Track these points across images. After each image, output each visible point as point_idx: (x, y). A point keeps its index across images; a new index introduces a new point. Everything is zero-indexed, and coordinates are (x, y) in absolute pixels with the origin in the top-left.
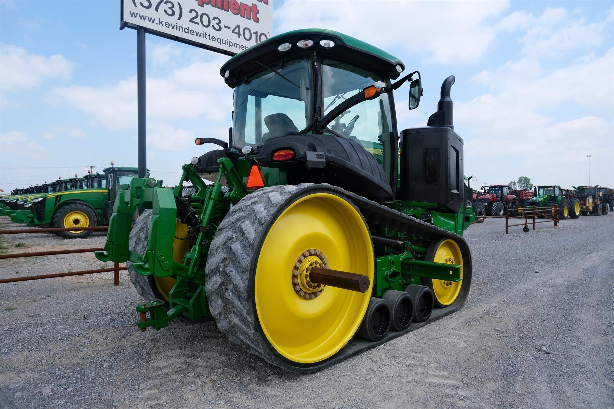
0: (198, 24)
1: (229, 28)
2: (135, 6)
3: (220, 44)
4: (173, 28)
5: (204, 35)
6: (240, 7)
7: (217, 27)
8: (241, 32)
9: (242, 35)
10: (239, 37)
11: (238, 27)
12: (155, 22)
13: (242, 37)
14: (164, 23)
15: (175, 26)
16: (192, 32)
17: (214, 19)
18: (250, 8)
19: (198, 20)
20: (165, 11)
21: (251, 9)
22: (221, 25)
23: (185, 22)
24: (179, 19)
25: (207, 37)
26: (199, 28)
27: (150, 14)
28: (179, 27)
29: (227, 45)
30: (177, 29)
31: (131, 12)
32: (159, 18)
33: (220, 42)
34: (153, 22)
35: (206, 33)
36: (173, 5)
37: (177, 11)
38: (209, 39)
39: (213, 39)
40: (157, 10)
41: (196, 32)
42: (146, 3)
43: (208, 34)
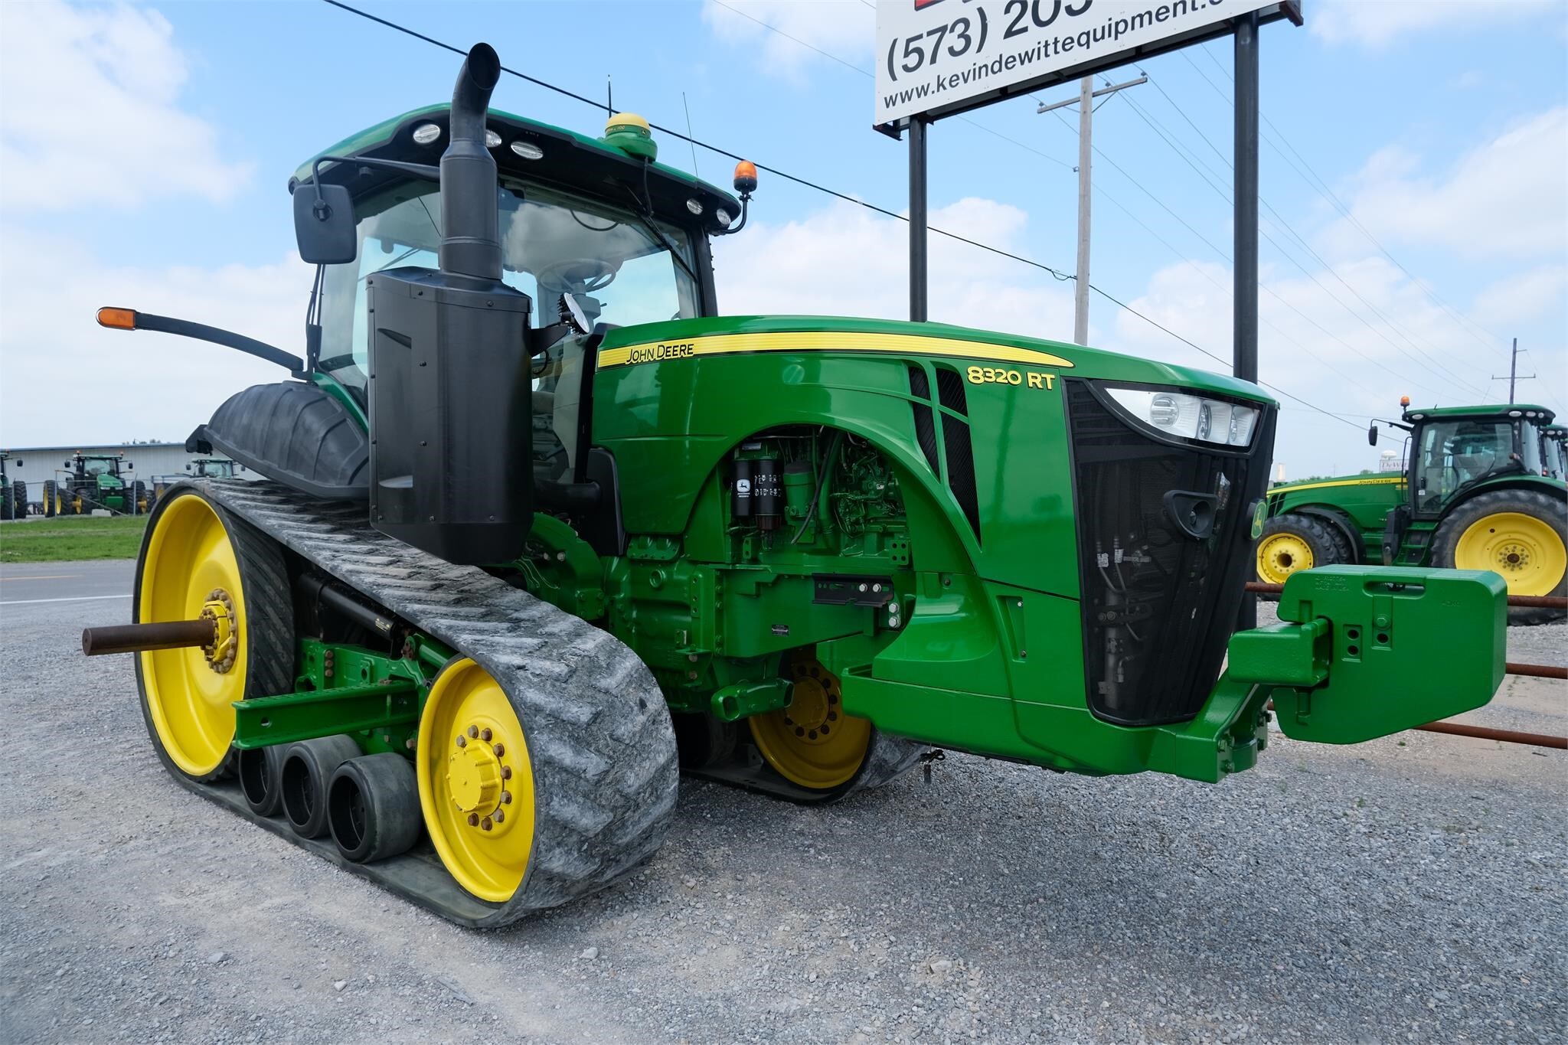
0: (1025, 30)
2: (894, 78)
3: (1088, 47)
4: (966, 81)
5: (1043, 50)
7: (1079, 4)
12: (930, 92)
14: (947, 83)
15: (971, 73)
16: (1009, 63)
20: (951, 50)
23: (995, 47)
24: (980, 48)
26: (1034, 37)
27: (927, 74)
28: (980, 68)
29: (1110, 36)
30: (974, 79)
31: (886, 99)
32: (939, 77)
33: (1088, 42)
34: (926, 94)
35: (1046, 42)
36: (966, 22)
37: (975, 32)
38: (1056, 52)
39: (1067, 44)
40: (933, 61)
41: (1020, 55)
42: (914, 59)
43: (1051, 41)
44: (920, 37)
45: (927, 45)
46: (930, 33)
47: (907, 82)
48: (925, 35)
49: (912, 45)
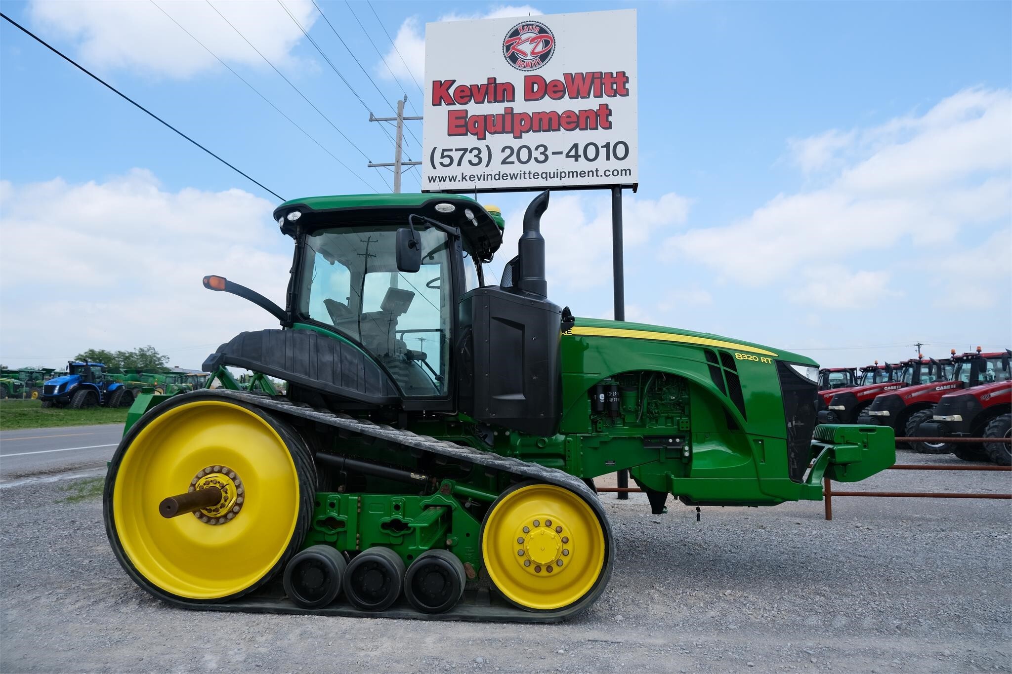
0: (513, 163)
1: (561, 153)
2: (435, 168)
3: (547, 180)
4: (479, 180)
5: (523, 175)
6: (578, 117)
7: (542, 158)
8: (581, 152)
9: (582, 156)
10: (576, 160)
11: (576, 146)
12: (457, 180)
13: (582, 159)
14: (467, 178)
15: (483, 176)
16: (504, 177)
17: (537, 149)
18: (596, 113)
19: (514, 158)
20: (470, 162)
21: (598, 114)
22: (549, 153)
23: (496, 167)
24: (487, 166)
25: (527, 176)
26: (516, 168)
27: (454, 170)
28: (488, 175)
29: (557, 177)
30: (484, 180)
31: (429, 177)
32: (463, 174)
33: (546, 177)
34: (455, 181)
35: (525, 172)
36: (480, 151)
37: (484, 155)
38: (530, 178)
39: (536, 176)
40: (459, 164)
41: (510, 174)
42: (446, 161)
43: (527, 172)
44: (451, 150)
45: (456, 156)
46: (457, 150)
47: (441, 171)
48: (454, 150)
49: (446, 153)
